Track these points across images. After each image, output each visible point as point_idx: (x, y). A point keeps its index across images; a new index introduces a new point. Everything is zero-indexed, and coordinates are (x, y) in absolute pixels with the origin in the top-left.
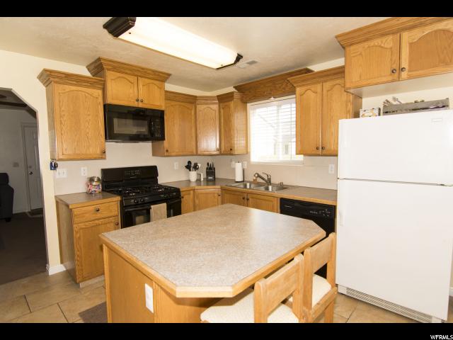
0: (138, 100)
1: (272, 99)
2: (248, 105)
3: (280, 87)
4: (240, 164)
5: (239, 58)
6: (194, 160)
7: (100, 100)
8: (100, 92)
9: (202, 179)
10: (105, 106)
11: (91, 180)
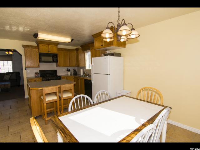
0: (49, 51)
2: (85, 52)
5: (72, 40)
6: (69, 68)
7: (38, 52)
8: (38, 50)
9: (72, 74)
10: (39, 53)
11: (36, 73)
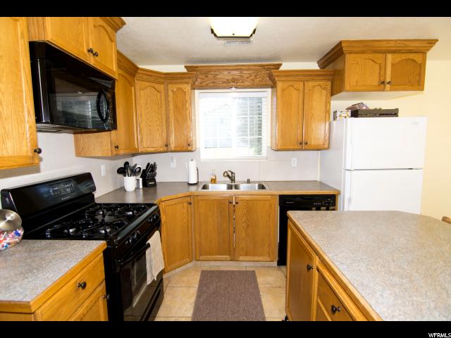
0: (90, 52)
1: (234, 89)
3: (248, 78)
4: (194, 162)
